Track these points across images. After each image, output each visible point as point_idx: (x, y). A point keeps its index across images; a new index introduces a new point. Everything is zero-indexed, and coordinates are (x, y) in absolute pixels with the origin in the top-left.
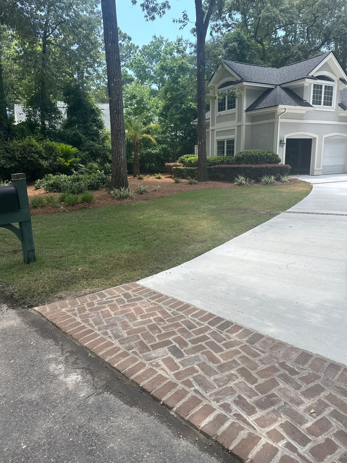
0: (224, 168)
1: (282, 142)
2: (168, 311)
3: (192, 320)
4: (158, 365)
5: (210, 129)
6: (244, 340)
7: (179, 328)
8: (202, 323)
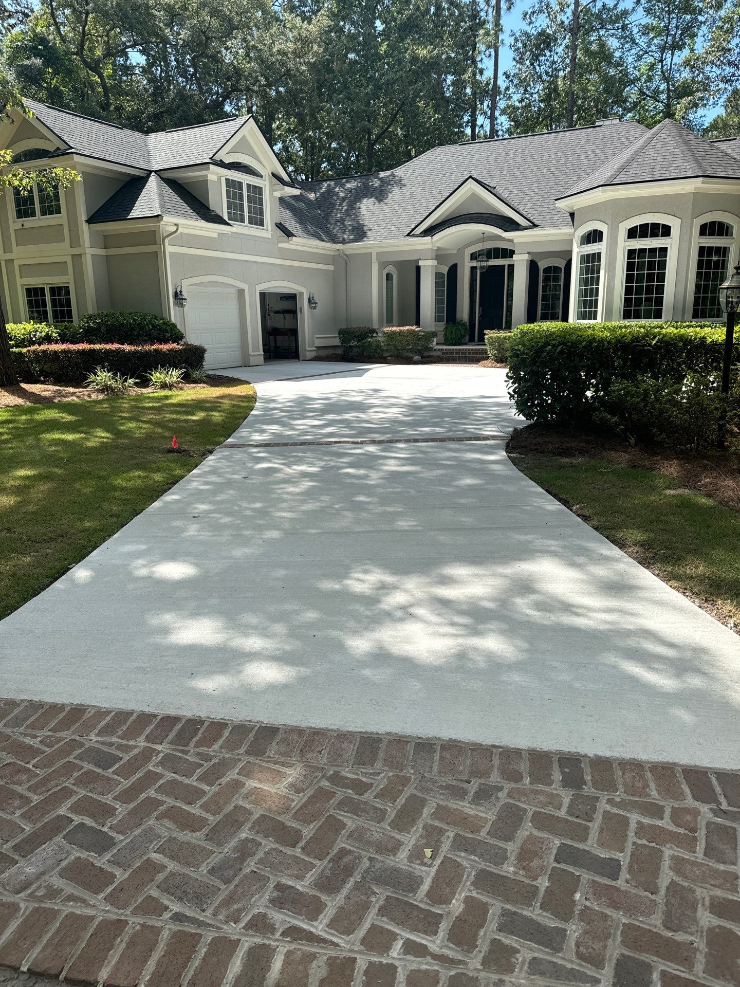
0: (55, 352)
1: (180, 297)
2: (29, 741)
6: (242, 751)
7: (76, 774)
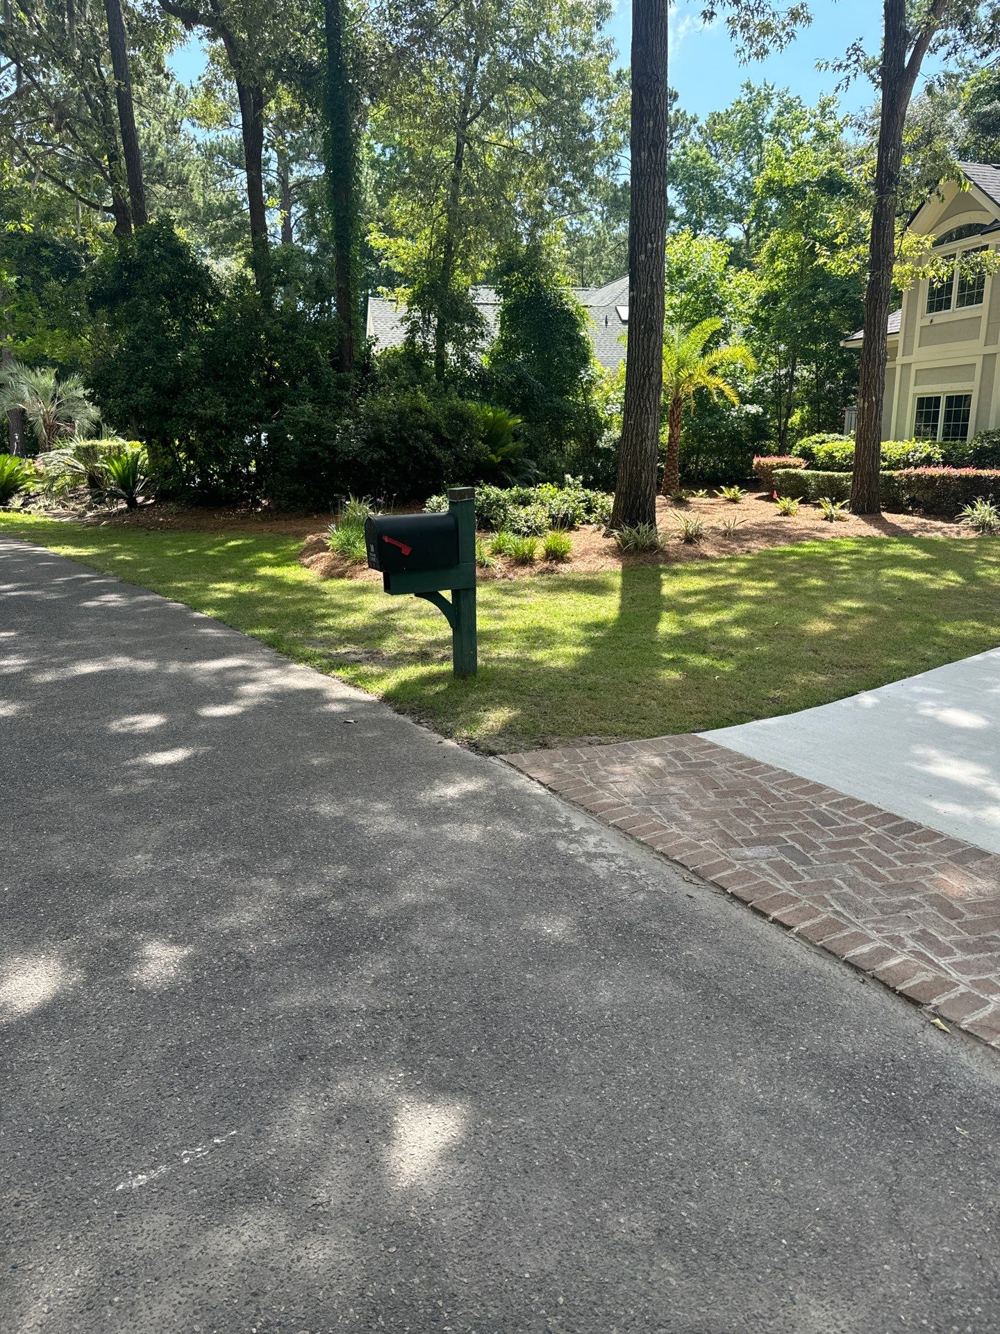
0: (932, 477)
2: (774, 792)
3: (831, 812)
4: (758, 868)
5: (897, 362)
6: (945, 855)
7: (800, 820)
8: (852, 818)
